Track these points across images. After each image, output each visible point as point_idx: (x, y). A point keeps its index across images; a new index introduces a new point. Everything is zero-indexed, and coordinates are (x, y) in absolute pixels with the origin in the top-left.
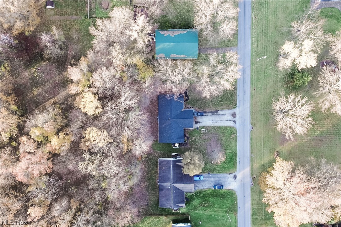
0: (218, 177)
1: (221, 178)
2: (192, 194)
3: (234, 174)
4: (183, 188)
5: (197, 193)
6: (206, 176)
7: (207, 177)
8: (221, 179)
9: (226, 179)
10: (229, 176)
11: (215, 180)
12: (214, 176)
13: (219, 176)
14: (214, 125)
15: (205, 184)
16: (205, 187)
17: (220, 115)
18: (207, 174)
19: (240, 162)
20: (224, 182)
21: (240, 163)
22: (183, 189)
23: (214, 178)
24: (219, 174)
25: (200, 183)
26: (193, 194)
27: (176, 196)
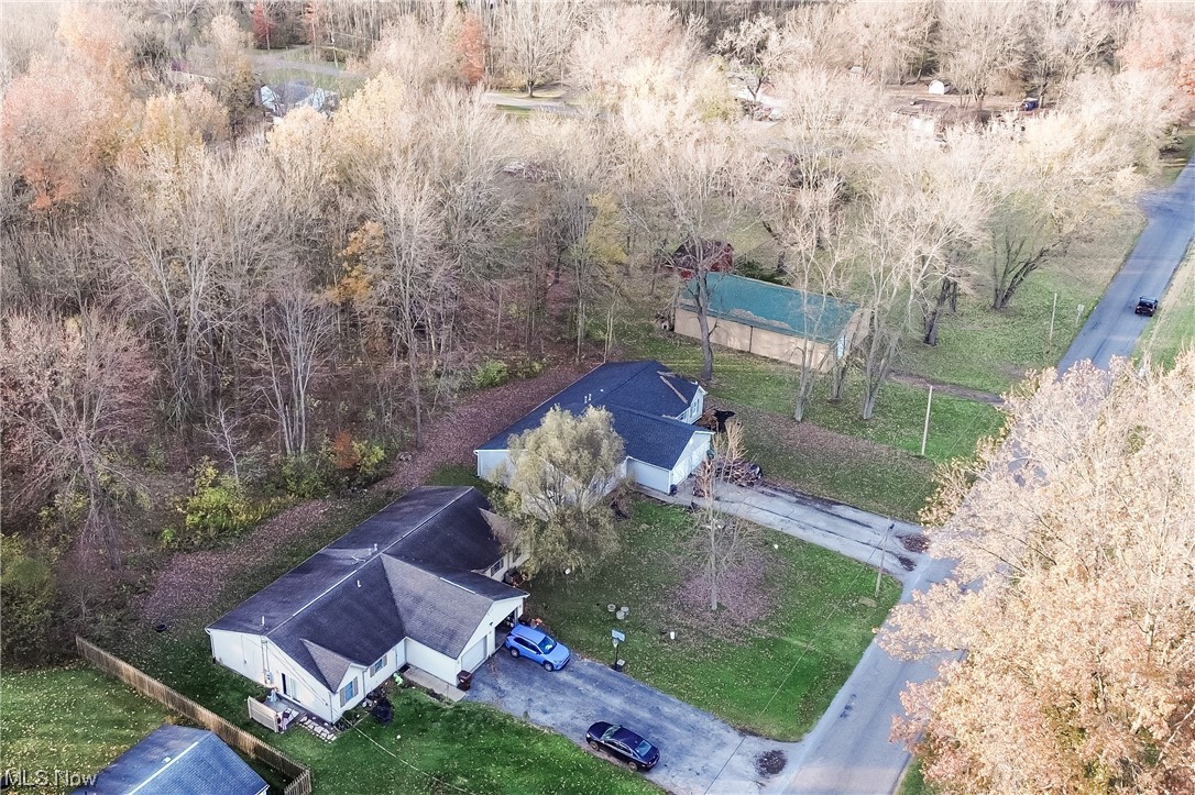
0: (656, 711)
1: (674, 721)
2: (435, 701)
3: (771, 746)
4: (418, 600)
5: (470, 716)
6: (591, 671)
7: (591, 680)
8: (670, 726)
9: (704, 747)
10: (733, 737)
11: (630, 716)
12: (638, 694)
13: (666, 710)
14: (785, 532)
15: (553, 704)
16: (535, 715)
17: (839, 516)
18: (601, 669)
19: (852, 714)
20: (681, 752)
21: (843, 715)
22: (410, 612)
23: (631, 700)
24: (673, 699)
25: (530, 682)
26: (436, 708)
27: (345, 609)
